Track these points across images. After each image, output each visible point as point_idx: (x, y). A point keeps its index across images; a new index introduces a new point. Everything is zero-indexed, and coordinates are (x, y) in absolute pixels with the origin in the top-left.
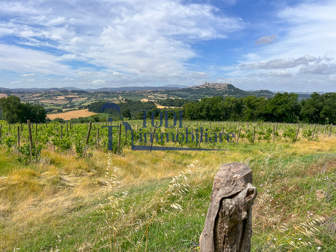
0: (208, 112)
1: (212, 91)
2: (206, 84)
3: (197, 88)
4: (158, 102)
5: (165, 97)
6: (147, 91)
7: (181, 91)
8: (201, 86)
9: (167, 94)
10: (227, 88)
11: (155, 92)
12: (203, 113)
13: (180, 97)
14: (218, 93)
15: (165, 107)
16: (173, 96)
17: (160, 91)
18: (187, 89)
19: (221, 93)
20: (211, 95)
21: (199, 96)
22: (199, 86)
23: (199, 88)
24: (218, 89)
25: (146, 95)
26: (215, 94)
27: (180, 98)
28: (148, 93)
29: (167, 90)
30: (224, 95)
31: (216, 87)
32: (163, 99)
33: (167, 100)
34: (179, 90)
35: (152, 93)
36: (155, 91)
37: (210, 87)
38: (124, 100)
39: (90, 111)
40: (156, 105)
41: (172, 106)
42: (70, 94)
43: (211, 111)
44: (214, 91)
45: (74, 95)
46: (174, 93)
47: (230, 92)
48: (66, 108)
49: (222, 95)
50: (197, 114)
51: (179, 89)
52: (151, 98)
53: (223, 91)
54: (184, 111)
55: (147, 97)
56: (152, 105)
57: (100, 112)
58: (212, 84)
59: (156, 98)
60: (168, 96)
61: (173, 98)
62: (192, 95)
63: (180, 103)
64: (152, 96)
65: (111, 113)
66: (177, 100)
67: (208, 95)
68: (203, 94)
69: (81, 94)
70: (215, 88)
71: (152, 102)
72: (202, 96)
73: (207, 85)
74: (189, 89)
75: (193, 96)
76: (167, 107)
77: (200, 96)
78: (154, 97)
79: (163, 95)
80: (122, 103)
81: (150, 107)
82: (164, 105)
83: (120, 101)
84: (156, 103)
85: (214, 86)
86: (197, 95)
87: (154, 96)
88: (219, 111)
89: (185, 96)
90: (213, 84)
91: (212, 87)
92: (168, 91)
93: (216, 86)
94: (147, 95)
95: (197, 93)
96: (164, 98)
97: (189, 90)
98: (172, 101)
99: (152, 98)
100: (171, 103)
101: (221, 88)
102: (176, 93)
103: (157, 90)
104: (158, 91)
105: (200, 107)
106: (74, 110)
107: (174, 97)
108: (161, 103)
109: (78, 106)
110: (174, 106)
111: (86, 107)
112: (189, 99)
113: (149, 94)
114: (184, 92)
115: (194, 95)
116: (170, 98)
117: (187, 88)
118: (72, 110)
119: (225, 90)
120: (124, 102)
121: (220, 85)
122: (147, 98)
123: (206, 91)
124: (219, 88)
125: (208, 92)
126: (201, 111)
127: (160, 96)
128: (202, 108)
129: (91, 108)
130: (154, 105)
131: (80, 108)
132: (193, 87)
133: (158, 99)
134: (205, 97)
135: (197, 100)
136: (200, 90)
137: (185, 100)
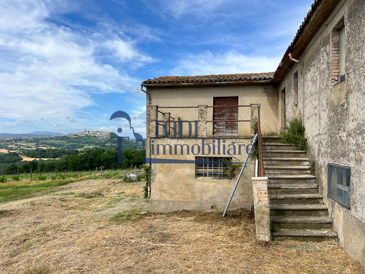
0: (91, 163)
1: (92, 139)
2: (85, 132)
3: (75, 136)
4: (25, 154)
5: (32, 147)
6: (5, 139)
7: (55, 139)
9: (36, 143)
10: (109, 136)
11: (17, 141)
12: (87, 164)
13: (53, 146)
14: (100, 142)
15: (34, 159)
16: (44, 145)
17: (25, 139)
18: (62, 137)
19: (102, 141)
20: (92, 144)
21: (77, 145)
22: (78, 134)
23: (77, 136)
24: (99, 137)
25: (4, 144)
26: (96, 143)
27: (53, 148)
28: (8, 141)
29: (35, 138)
30: (106, 144)
31: (97, 135)
32: (30, 149)
33: (36, 150)
34: (52, 139)
35: (14, 142)
37: (90, 135)
40: (22, 157)
41: (43, 157)
43: (94, 162)
44: (95, 140)
46: (45, 141)
47: (113, 141)
49: (104, 144)
51: (52, 137)
52: (12, 148)
53: (105, 140)
54: (67, 164)
55: (7, 147)
56: (16, 157)
58: (93, 132)
59: (20, 148)
60: (36, 145)
61: (45, 148)
62: (69, 144)
63: (54, 154)
64: (13, 146)
66: (50, 150)
67: (88, 144)
68: (82, 143)
70: (96, 136)
71: (15, 154)
72: (82, 145)
73: (87, 133)
74: (64, 137)
75: (70, 146)
76: (37, 159)
77: (79, 145)
78: (16, 147)
79: (29, 145)
81: (13, 160)
82: (33, 157)
84: (21, 154)
85: (95, 134)
86: (75, 143)
87: (16, 145)
88: (102, 162)
89: (60, 144)
91: (93, 135)
92: (37, 139)
93: (97, 134)
94: (6, 144)
95: (75, 142)
96: (31, 147)
97: (65, 138)
98: (45, 151)
99: (14, 148)
100: (43, 154)
101: (103, 137)
102: (48, 142)
103: (21, 138)
104: (22, 140)
105: (83, 159)
107: (45, 147)
108: (28, 154)
110: (47, 158)
112: (65, 148)
113: (8, 143)
114: (58, 140)
115: (71, 143)
116: (39, 147)
117: (62, 135)
119: (108, 138)
121: (102, 133)
122: (6, 148)
123: (86, 140)
124: (101, 137)
125: (89, 140)
126: (85, 163)
127: (26, 145)
128: (85, 160)
130: (19, 156)
132: (70, 135)
133: (22, 149)
134: (84, 146)
135: (75, 149)
136: (78, 139)
137: (61, 150)
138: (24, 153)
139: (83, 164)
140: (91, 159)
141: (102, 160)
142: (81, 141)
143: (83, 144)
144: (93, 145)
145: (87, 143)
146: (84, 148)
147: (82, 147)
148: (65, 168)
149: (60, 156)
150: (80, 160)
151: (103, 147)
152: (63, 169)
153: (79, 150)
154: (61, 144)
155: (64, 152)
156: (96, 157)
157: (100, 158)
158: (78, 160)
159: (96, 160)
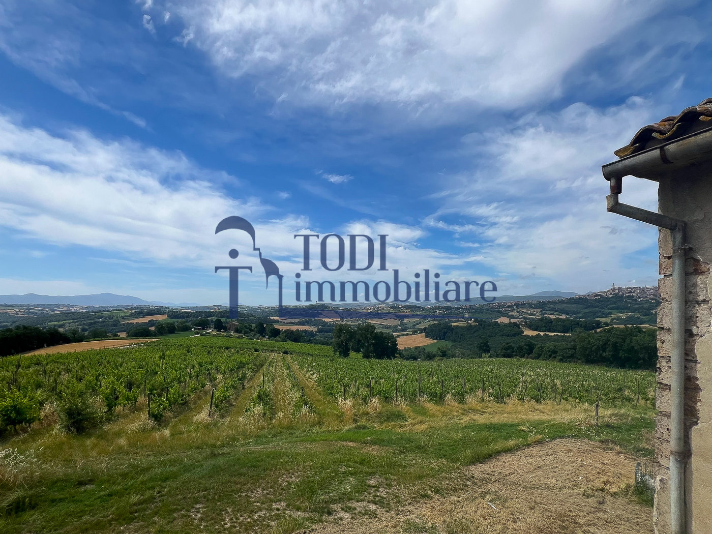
1: (626, 301)
2: (614, 290)
3: (597, 298)
5: (537, 314)
6: (507, 303)
7: (567, 302)
8: (604, 292)
11: (520, 306)
12: (607, 354)
13: (564, 313)
14: (641, 306)
15: (538, 333)
16: (552, 312)
17: (528, 304)
18: (576, 299)
19: (645, 306)
20: (626, 311)
21: (600, 311)
22: (601, 294)
23: (599, 297)
24: (640, 298)
25: (505, 310)
26: (633, 308)
27: (563, 317)
28: (509, 307)
29: (540, 302)
30: (651, 309)
31: (634, 294)
32: (534, 317)
33: (541, 320)
34: (562, 302)
35: (515, 308)
36: (519, 304)
37: (623, 294)
38: (473, 319)
39: (427, 336)
40: (523, 329)
41: (549, 332)
42: (401, 311)
44: (630, 303)
45: (407, 312)
46: (552, 306)
48: (397, 331)
49: (649, 310)
50: (597, 354)
51: (562, 300)
52: (514, 316)
53: (651, 303)
55: (508, 314)
57: (440, 339)
58: (627, 289)
59: (522, 316)
60: (541, 311)
61: (552, 317)
62: (587, 311)
63: (564, 326)
64: (515, 313)
65: (455, 341)
66: (559, 320)
67: (618, 311)
68: (608, 309)
69: (415, 310)
70: (633, 296)
71: (515, 324)
72: (607, 311)
73: (617, 291)
74: (580, 298)
76: (540, 333)
77: (603, 312)
78: (518, 314)
79: (533, 311)
80: (471, 325)
82: (536, 330)
83: (468, 322)
84: (522, 325)
85: (631, 292)
86: (597, 309)
87: (518, 312)
90: (629, 288)
91: (627, 295)
92: (543, 304)
93: (634, 292)
94: (507, 311)
95: (596, 307)
96: (535, 315)
97: (581, 301)
98: (551, 321)
99: (516, 316)
100: (548, 325)
101: (646, 297)
102: (557, 307)
103: (523, 302)
104: (524, 304)
105: (601, 343)
106: (408, 334)
107: (554, 315)
108: (532, 327)
109: (411, 328)
110: (554, 332)
111: (422, 331)
112: (581, 317)
113: (510, 309)
114: (571, 304)
115: (590, 310)
116: (545, 315)
117: (577, 297)
118: (404, 335)
119: (655, 299)
120: (473, 324)
121: (644, 291)
122: (508, 316)
123: (615, 303)
124: (642, 297)
125: (620, 304)
126: (604, 351)
127: (529, 312)
128: (605, 344)
129: (429, 332)
130: (519, 328)
131: (414, 333)
132: (588, 295)
133: (524, 318)
134: (612, 314)
135: (597, 319)
136: (602, 301)
137: (574, 321)
138: (526, 323)
139: (601, 352)
140: (615, 345)
141: (636, 348)
142: (607, 306)
143: (611, 309)
144: (627, 313)
145: (616, 309)
146: (612, 318)
147: (607, 315)
148: (572, 356)
149: (572, 331)
150: (596, 345)
151: (646, 315)
152: (569, 357)
153: (603, 320)
154: (575, 311)
155: (578, 324)
156: (625, 341)
157: (633, 344)
158: (592, 344)
159: (625, 347)
